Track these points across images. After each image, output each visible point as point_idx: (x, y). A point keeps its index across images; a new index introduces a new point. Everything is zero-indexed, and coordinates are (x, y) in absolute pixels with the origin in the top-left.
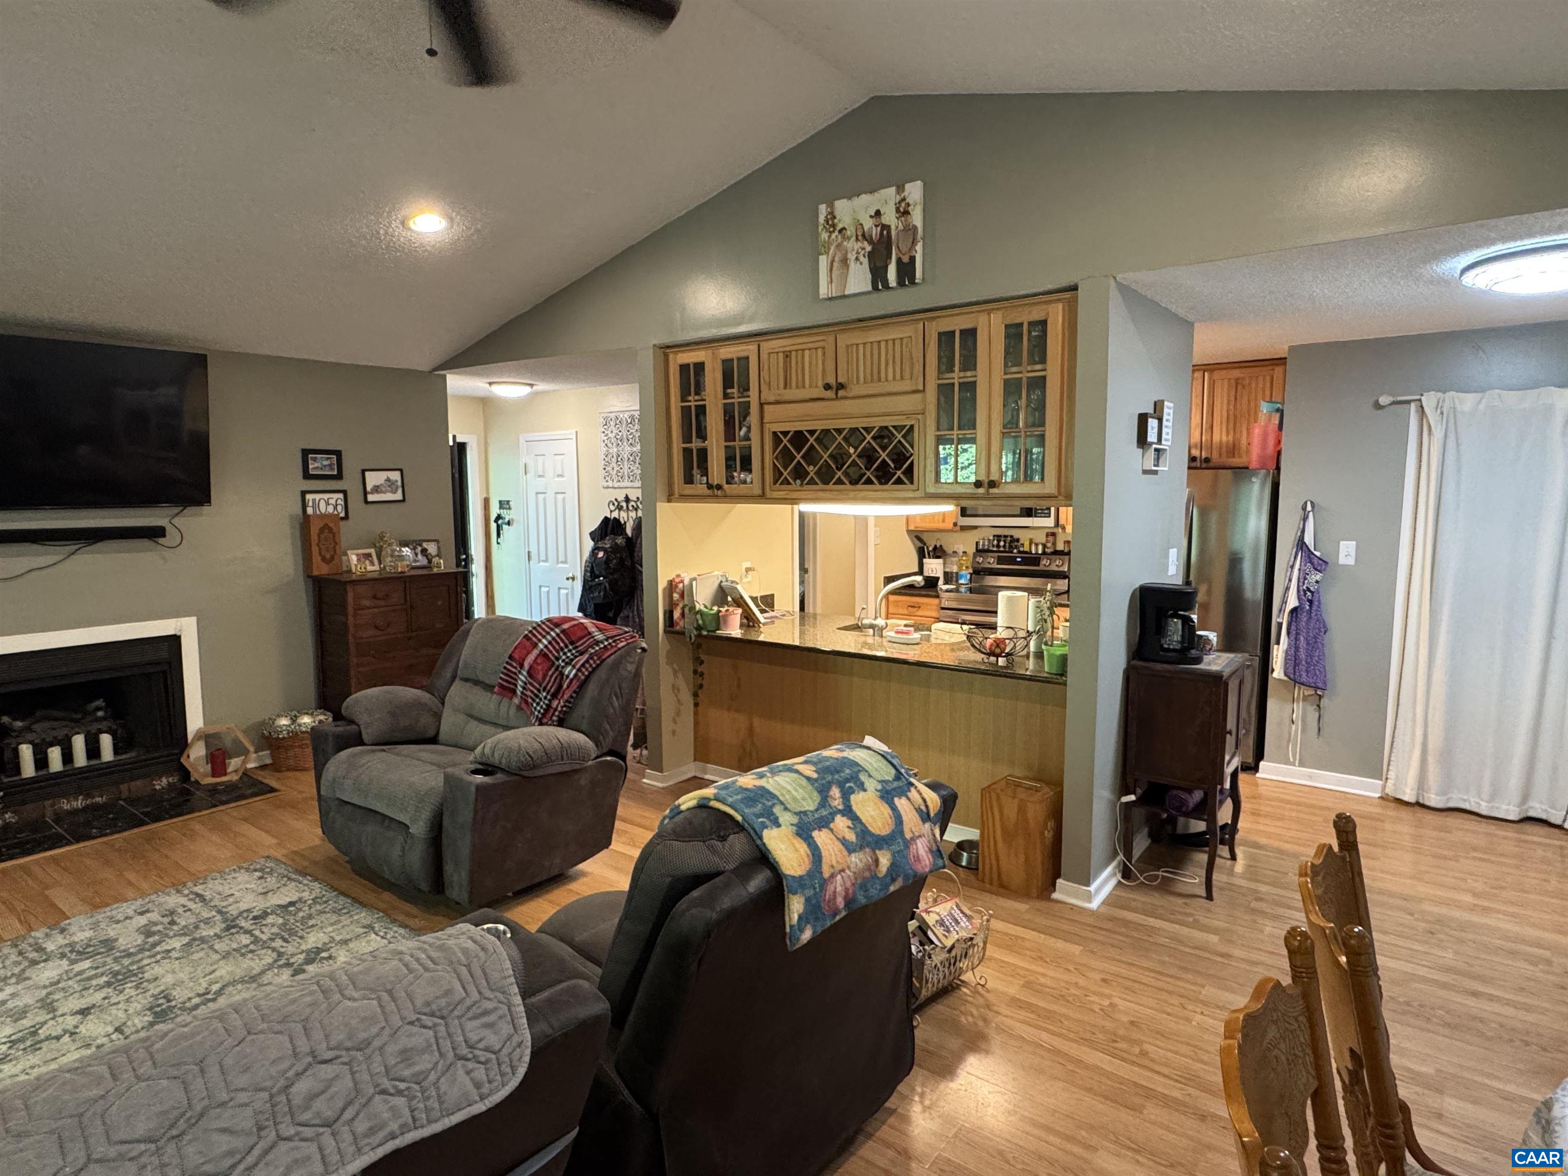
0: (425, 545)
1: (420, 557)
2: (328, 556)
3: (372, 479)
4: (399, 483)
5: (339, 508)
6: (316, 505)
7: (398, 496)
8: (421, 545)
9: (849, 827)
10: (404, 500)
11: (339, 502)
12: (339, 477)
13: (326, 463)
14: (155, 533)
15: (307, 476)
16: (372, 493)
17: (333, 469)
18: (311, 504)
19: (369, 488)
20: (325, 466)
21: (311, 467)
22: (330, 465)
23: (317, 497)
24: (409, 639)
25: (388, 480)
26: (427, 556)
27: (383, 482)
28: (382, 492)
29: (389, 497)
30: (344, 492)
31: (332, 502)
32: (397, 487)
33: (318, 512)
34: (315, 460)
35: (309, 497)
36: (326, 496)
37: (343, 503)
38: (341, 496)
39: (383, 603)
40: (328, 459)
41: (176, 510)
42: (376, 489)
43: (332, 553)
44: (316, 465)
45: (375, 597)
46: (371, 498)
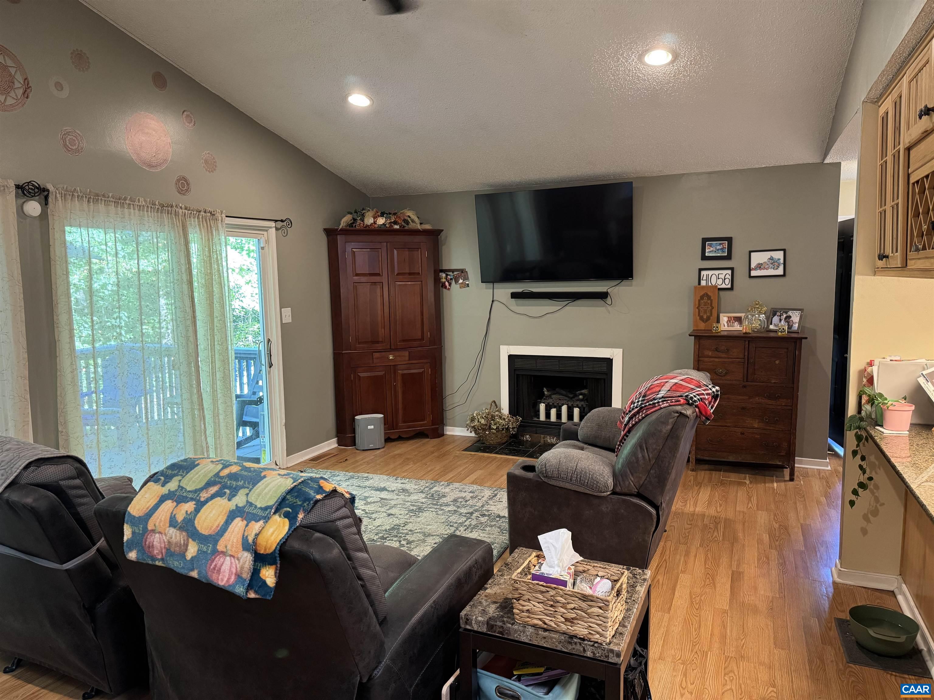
0: (790, 313)
1: (783, 322)
2: (705, 317)
3: (757, 258)
4: (782, 261)
5: (727, 281)
6: (708, 279)
7: (780, 272)
8: (786, 313)
9: (187, 511)
10: (784, 275)
11: (727, 276)
12: (729, 257)
13: (718, 247)
14: (603, 296)
15: (704, 258)
16: (755, 269)
17: (724, 252)
18: (705, 278)
19: (753, 266)
20: (718, 250)
21: (707, 251)
22: (722, 249)
23: (710, 273)
24: (744, 387)
25: (771, 258)
26: (788, 322)
27: (766, 260)
28: (765, 268)
29: (771, 272)
30: (732, 269)
31: (722, 276)
32: (779, 264)
33: (710, 284)
34: (710, 245)
35: (704, 273)
36: (717, 272)
37: (730, 278)
38: (729, 272)
39: (723, 355)
40: (721, 244)
41: (617, 282)
42: (759, 266)
43: (708, 314)
44: (711, 249)
45: (717, 350)
46: (753, 273)
